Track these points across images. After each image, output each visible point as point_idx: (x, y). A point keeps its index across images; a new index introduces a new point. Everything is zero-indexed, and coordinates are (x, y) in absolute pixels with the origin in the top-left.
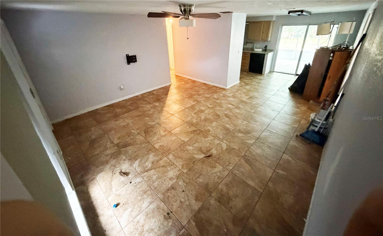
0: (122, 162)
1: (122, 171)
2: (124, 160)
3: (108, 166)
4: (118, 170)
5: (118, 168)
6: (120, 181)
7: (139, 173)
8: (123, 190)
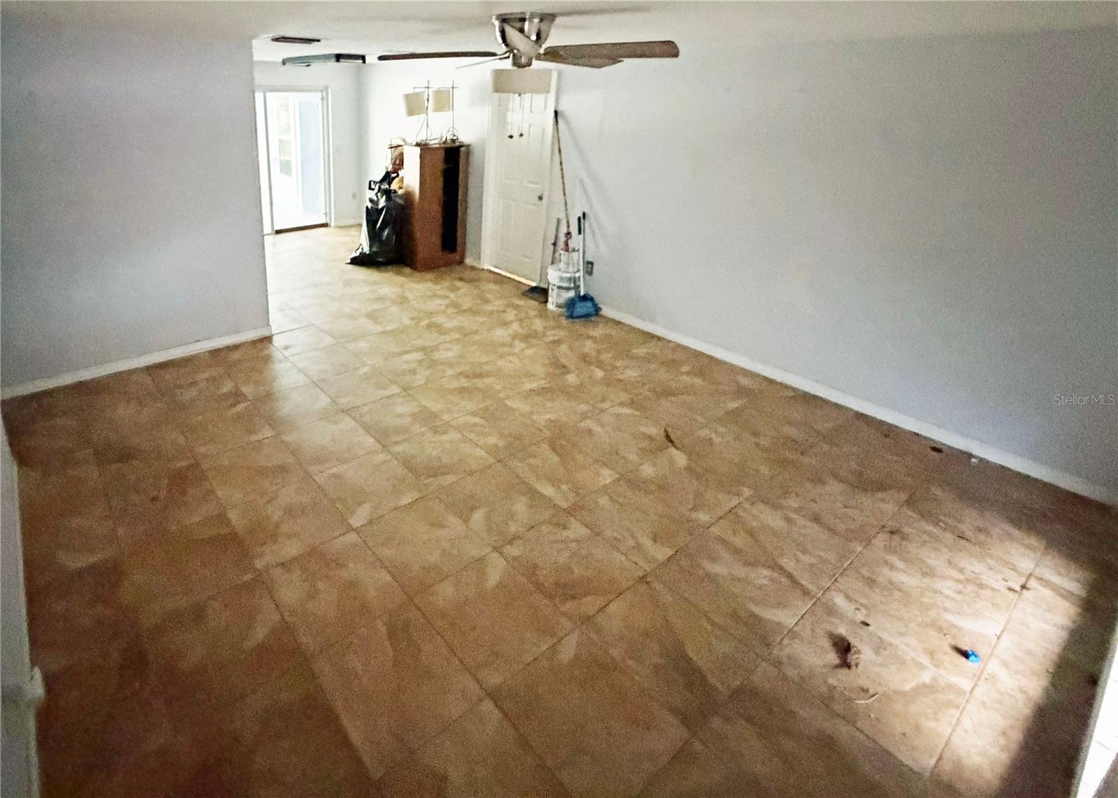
0: (791, 672)
1: (837, 661)
2: (778, 664)
3: (843, 730)
4: (842, 679)
5: (831, 681)
6: (879, 660)
7: (813, 602)
8: (908, 645)
